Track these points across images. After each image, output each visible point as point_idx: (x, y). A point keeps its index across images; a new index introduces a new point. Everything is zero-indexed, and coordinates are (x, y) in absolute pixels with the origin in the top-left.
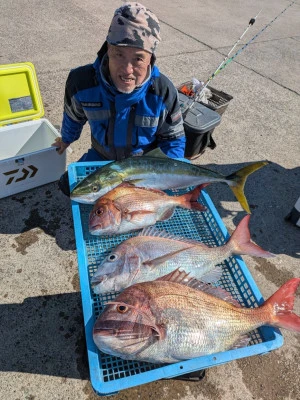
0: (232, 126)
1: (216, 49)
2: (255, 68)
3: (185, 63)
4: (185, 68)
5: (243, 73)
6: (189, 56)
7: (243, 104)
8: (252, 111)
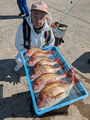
1: (61, 11)
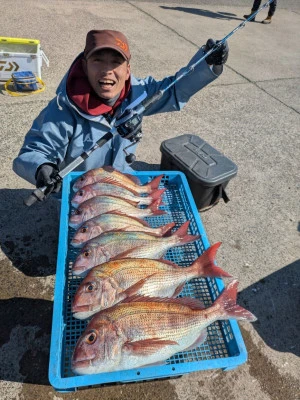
0: (257, 174)
2: (295, 106)
3: (217, 96)
4: (216, 102)
5: (281, 110)
6: (223, 89)
7: (274, 148)
8: (283, 157)
